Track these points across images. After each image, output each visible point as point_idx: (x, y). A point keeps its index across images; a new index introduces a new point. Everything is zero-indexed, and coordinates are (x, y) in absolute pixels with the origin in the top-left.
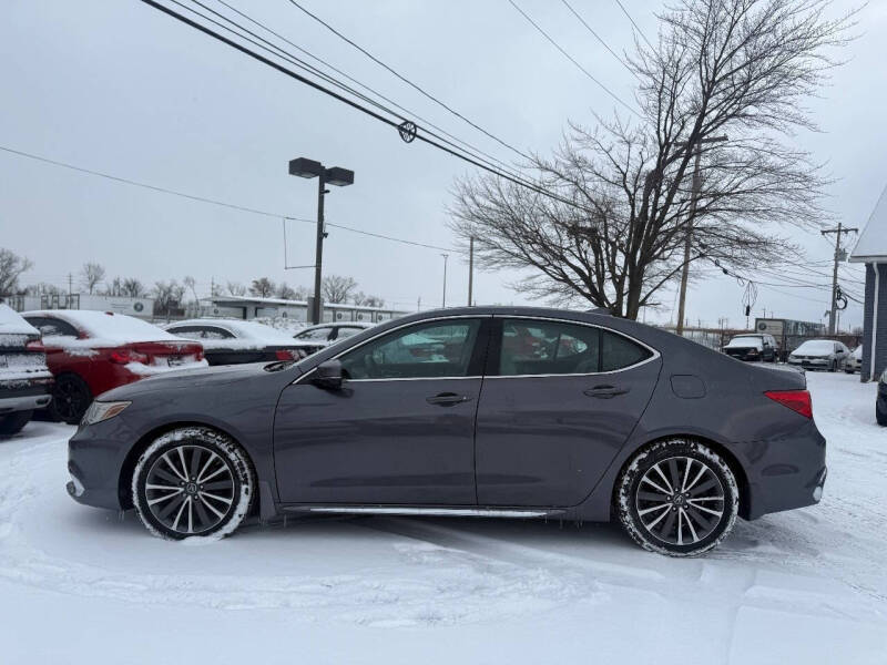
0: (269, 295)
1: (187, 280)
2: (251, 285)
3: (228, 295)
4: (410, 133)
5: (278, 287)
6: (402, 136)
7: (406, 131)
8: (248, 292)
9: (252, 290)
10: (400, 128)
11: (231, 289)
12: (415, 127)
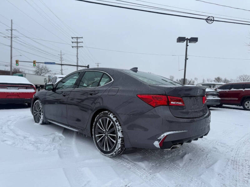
0: (220, 82)
1: (195, 79)
2: (214, 79)
3: (207, 82)
4: (211, 20)
5: (223, 79)
6: (208, 22)
7: (209, 20)
8: (213, 81)
9: (214, 81)
10: (207, 20)
11: (208, 80)
12: (213, 18)
